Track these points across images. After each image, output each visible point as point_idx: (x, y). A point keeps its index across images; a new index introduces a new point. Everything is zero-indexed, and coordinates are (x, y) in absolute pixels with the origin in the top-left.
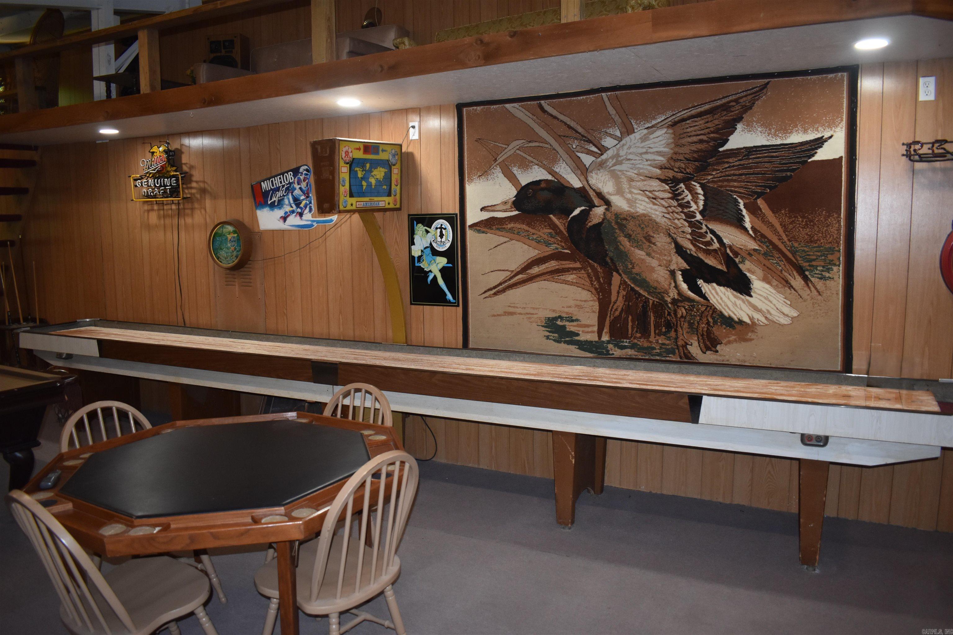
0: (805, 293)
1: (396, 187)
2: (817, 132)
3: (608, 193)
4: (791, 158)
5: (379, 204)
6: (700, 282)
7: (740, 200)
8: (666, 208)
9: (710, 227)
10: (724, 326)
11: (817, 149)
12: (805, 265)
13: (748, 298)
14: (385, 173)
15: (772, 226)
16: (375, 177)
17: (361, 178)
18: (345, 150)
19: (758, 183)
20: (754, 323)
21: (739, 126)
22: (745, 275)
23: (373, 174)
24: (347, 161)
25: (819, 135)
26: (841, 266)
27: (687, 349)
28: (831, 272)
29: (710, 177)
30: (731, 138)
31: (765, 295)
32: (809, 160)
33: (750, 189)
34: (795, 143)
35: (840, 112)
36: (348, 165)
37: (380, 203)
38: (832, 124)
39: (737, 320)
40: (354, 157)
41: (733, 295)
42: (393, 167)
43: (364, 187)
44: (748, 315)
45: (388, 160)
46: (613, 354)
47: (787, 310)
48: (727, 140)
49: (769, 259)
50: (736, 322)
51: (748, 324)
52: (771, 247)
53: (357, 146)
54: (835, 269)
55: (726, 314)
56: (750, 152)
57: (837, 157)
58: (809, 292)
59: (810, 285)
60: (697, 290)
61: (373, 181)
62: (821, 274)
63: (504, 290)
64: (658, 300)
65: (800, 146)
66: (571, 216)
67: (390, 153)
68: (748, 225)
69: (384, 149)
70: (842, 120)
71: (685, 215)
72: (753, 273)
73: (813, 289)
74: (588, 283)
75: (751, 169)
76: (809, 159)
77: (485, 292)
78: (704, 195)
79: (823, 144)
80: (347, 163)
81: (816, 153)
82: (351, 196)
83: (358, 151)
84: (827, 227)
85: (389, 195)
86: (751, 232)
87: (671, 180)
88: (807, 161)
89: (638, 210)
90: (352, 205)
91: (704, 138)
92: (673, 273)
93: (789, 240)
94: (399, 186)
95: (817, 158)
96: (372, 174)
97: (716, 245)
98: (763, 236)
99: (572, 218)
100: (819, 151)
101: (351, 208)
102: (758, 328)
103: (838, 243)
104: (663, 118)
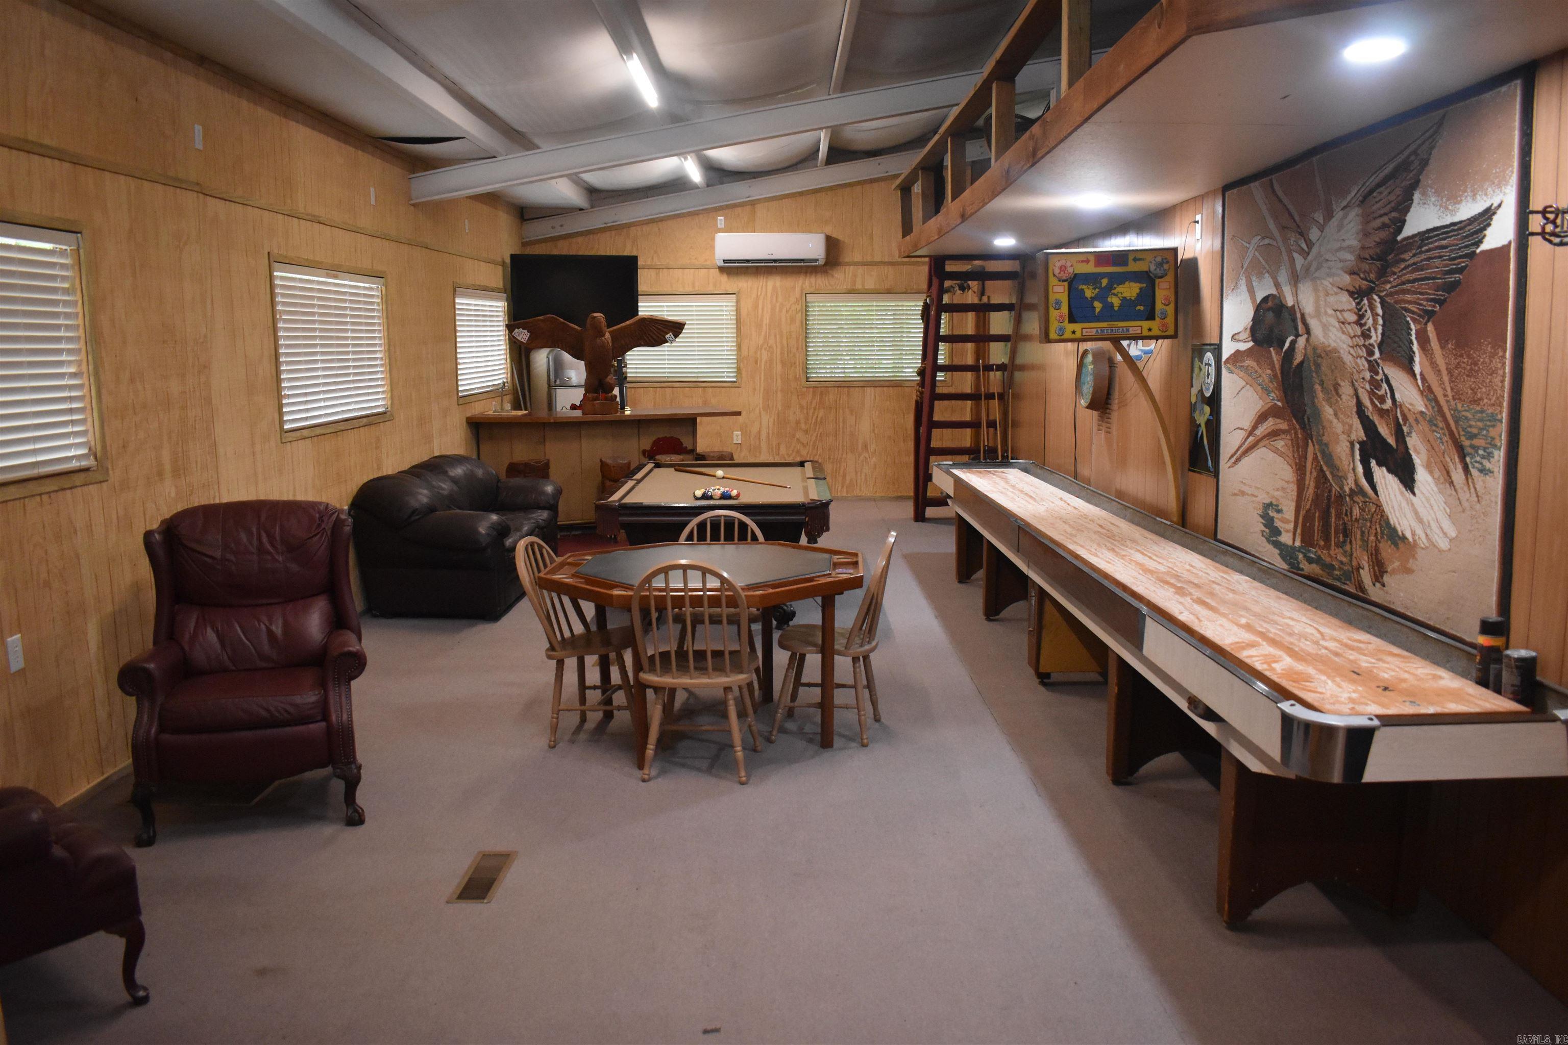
0: (1464, 496)
1: (1165, 307)
2: (1485, 198)
3: (1309, 314)
4: (1460, 249)
5: (1128, 330)
6: (1373, 463)
7: (1413, 326)
8: (1351, 338)
9: (1386, 372)
10: (1389, 542)
11: (1485, 230)
12: (1466, 443)
13: (1412, 496)
14: (1141, 289)
15: (1439, 371)
16: (1120, 295)
17: (1091, 298)
18: (1058, 264)
19: (1429, 294)
20: (1415, 544)
21: (1417, 196)
22: (1410, 455)
23: (1115, 291)
24: (1064, 278)
25: (1487, 205)
26: (1502, 449)
27: (1359, 571)
28: (1491, 460)
29: (1388, 286)
30: (1409, 217)
31: (1427, 495)
32: (1478, 251)
33: (1420, 305)
34: (1465, 221)
35: (1510, 157)
36: (1066, 284)
37: (1131, 329)
38: (1500, 183)
39: (1400, 533)
40: (1076, 272)
41: (1399, 489)
42: (1157, 281)
43: (1098, 310)
44: (1410, 526)
45: (1147, 272)
46: (1302, 570)
47: (1447, 525)
48: (1404, 222)
49: (1434, 431)
50: (1398, 536)
51: (1409, 542)
52: (1436, 409)
53: (1083, 258)
54: (1496, 453)
55: (1392, 522)
56: (1423, 240)
57: (1505, 242)
58: (1468, 495)
59: (1470, 480)
60: (1369, 475)
61: (1116, 302)
62: (1481, 464)
63: (1238, 460)
64: (1338, 489)
65: (1469, 225)
66: (1284, 350)
67: (1151, 262)
68: (1417, 369)
69: (1137, 257)
70: (1512, 172)
71: (1367, 351)
72: (1418, 453)
73: (1472, 490)
74: (1290, 455)
75: (1422, 270)
76: (1477, 248)
77: (1230, 458)
78: (1383, 317)
79: (1491, 219)
80: (1064, 281)
81: (1485, 236)
82: (1072, 319)
83: (1085, 264)
84: (1491, 375)
85: (1151, 316)
86: (1419, 382)
87: (1357, 293)
88: (1474, 252)
89: (1330, 341)
90: (1074, 332)
91: (1385, 219)
92: (1352, 444)
93: (1454, 399)
94: (1172, 306)
95: (1486, 246)
96: (1113, 291)
97: (1389, 404)
98: (1430, 389)
99: (1285, 352)
100: (1489, 232)
101: (1073, 336)
102: (1419, 551)
103: (1501, 405)
104: (1356, 191)
